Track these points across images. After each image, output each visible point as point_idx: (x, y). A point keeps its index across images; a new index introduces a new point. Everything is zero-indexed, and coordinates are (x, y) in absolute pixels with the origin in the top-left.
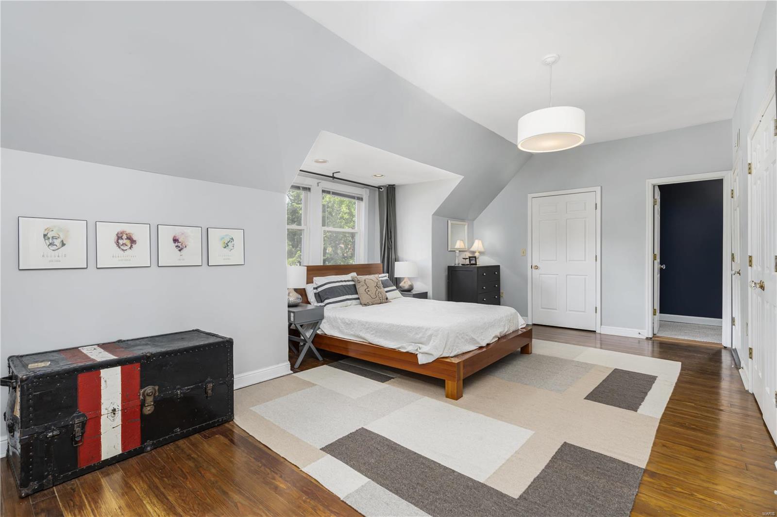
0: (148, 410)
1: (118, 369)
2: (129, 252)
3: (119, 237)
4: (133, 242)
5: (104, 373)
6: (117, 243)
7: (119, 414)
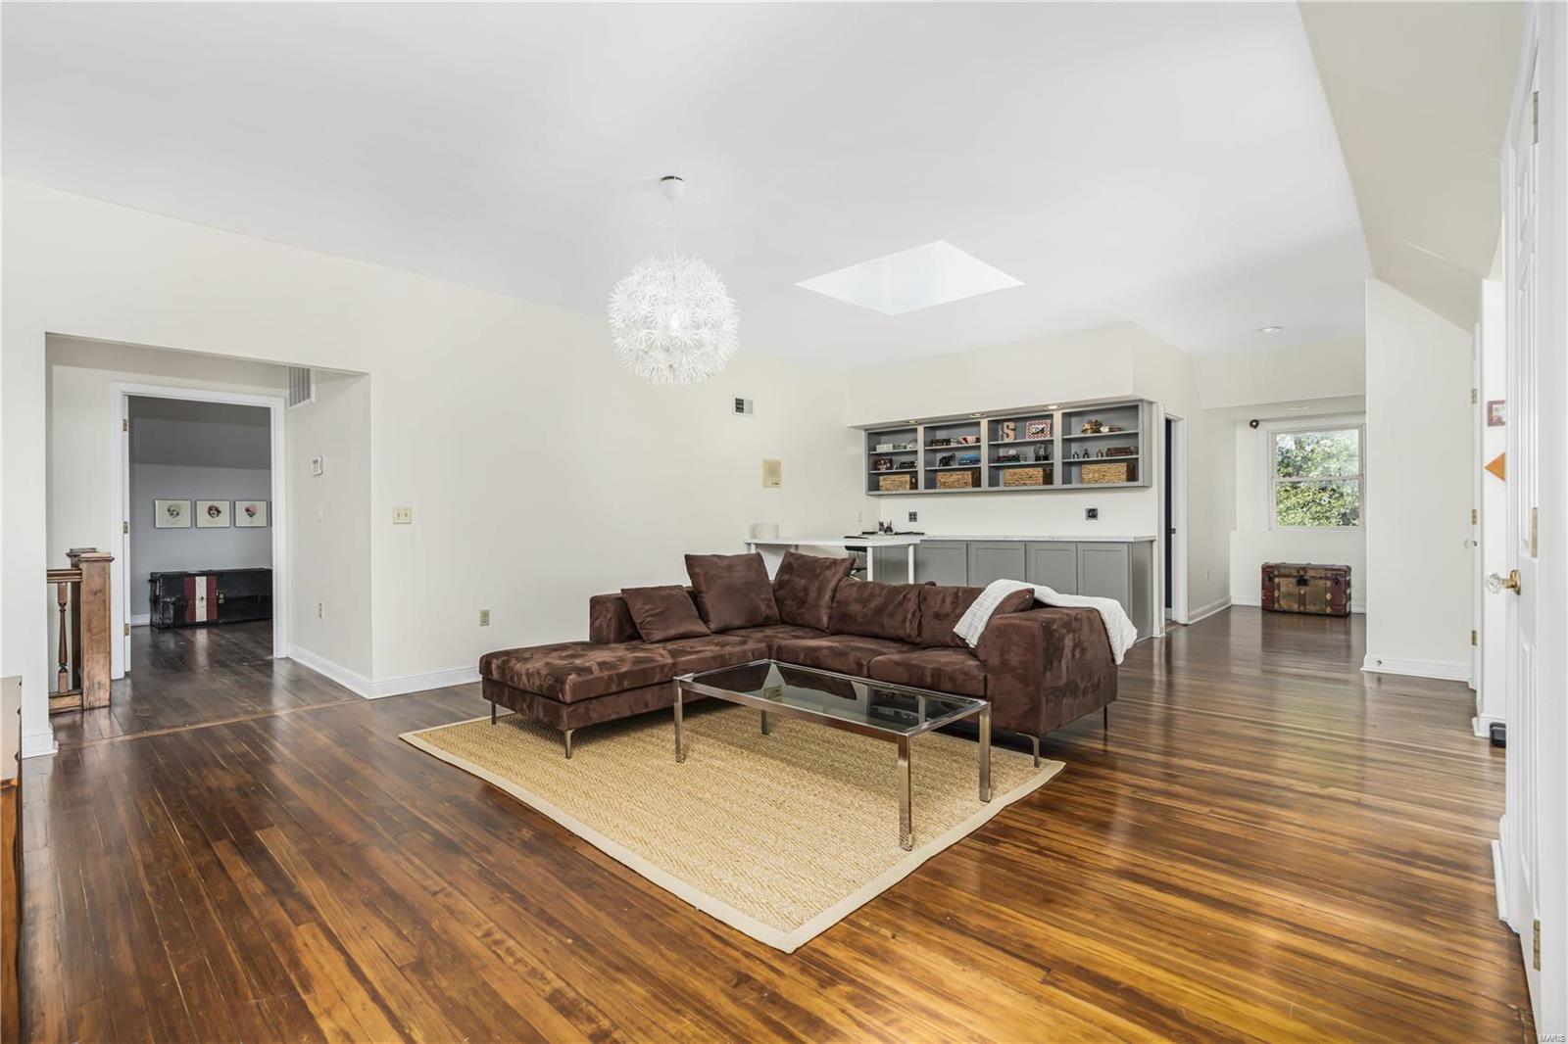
0: (221, 601)
1: (205, 578)
2: (216, 519)
3: (210, 509)
4: (219, 512)
5: (197, 578)
6: (209, 513)
7: (205, 601)
